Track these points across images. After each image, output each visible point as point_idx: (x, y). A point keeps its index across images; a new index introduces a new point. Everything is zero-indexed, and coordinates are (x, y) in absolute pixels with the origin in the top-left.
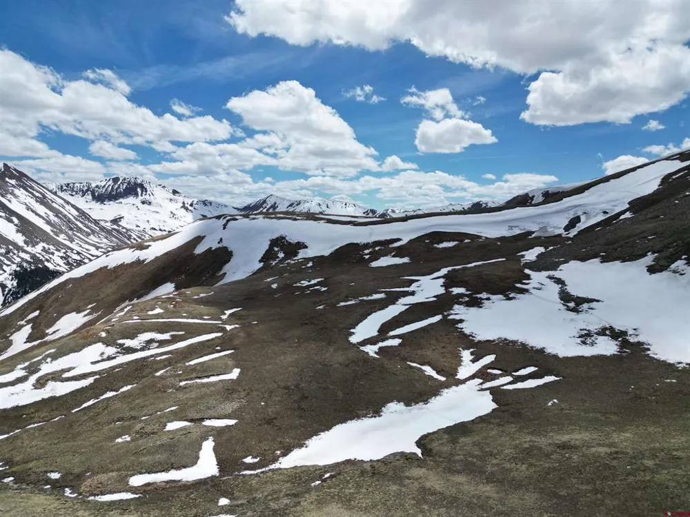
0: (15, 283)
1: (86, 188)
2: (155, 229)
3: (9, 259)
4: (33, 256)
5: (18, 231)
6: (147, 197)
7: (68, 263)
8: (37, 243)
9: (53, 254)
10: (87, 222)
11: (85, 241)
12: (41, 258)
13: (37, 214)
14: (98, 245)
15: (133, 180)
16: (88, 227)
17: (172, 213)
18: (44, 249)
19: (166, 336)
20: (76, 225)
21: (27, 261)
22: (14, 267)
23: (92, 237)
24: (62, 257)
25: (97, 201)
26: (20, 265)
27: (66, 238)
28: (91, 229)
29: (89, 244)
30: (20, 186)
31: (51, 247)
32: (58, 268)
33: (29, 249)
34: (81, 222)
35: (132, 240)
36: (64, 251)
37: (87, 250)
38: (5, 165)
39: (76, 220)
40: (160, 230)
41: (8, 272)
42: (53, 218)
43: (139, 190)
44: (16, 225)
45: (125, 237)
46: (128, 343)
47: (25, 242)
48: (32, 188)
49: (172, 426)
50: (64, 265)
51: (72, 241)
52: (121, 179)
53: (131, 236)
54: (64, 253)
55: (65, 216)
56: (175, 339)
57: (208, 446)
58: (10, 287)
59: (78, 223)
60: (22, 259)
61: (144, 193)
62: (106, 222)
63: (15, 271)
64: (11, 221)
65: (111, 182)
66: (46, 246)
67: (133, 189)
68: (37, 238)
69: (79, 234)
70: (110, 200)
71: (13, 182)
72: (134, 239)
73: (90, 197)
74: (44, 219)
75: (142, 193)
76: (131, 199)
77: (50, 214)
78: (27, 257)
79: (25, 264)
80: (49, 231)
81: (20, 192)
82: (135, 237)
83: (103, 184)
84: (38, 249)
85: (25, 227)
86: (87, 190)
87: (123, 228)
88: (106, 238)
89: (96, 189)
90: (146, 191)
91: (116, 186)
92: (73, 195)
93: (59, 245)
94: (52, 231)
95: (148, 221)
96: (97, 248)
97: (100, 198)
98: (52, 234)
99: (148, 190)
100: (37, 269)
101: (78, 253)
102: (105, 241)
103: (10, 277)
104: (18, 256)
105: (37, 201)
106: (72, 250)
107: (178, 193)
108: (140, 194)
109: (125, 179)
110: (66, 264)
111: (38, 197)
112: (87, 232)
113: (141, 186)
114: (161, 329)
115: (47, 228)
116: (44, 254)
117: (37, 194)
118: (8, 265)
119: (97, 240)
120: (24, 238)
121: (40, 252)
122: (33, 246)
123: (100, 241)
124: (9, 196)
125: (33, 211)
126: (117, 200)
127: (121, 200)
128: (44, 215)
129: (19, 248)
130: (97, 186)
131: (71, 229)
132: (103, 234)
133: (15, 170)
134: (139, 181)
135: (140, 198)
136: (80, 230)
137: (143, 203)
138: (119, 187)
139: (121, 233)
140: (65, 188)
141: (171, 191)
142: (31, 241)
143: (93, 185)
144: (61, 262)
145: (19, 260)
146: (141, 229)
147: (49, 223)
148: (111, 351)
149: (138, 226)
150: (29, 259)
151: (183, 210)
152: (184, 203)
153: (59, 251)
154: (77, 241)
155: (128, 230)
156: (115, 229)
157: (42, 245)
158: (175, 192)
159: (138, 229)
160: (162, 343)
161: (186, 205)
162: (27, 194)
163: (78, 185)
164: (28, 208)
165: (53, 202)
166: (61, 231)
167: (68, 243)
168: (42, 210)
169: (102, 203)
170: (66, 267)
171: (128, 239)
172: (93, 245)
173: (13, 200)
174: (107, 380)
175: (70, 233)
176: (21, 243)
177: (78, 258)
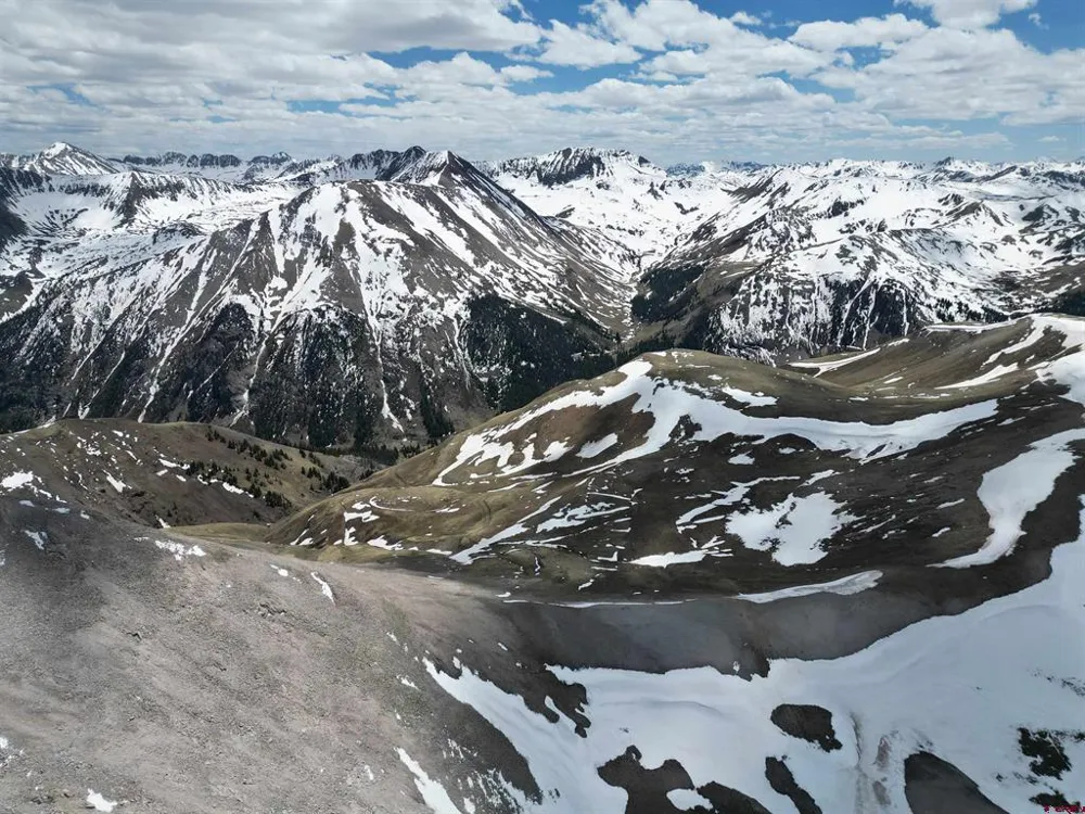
0: (468, 313)
1: (531, 166)
2: (611, 227)
3: (461, 285)
4: (483, 280)
5: (467, 247)
6: (604, 178)
7: (516, 288)
8: (486, 262)
9: (501, 275)
10: (534, 226)
11: (531, 253)
12: (491, 281)
13: (484, 221)
14: (546, 259)
15: (588, 152)
16: (535, 234)
17: (635, 201)
18: (493, 271)
19: (608, 505)
20: (523, 232)
21: (478, 287)
22: (466, 294)
23: (539, 248)
24: (510, 280)
25: (545, 184)
26: (472, 293)
27: (513, 252)
28: (539, 238)
29: (535, 258)
30: (466, 183)
31: (499, 266)
32: (507, 293)
33: (478, 270)
34: (528, 228)
35: (583, 246)
36: (511, 270)
37: (535, 267)
38: (450, 154)
39: (523, 224)
40: (619, 229)
41: (462, 300)
42: (501, 226)
43: (595, 166)
44: (465, 239)
45: (576, 242)
46: (596, 507)
47: (475, 262)
48: (477, 183)
49: (608, 545)
50: (511, 290)
51: (519, 256)
52: (573, 151)
53: (581, 239)
54: (512, 274)
55: (512, 220)
56: (612, 507)
57: (616, 553)
58: (464, 318)
59: (525, 229)
60: (473, 283)
61: (601, 171)
62: (554, 219)
63: (468, 299)
64: (460, 234)
65: (560, 157)
66: (495, 265)
67: (587, 166)
68: (485, 255)
69: (526, 245)
70: (559, 183)
71: (458, 178)
72: (587, 244)
73: (536, 179)
74: (491, 227)
75: (598, 171)
76: (584, 181)
77: (497, 219)
78: (477, 280)
79: (476, 290)
80: (497, 245)
81: (466, 192)
82: (587, 241)
83: (551, 159)
84: (485, 270)
85: (475, 241)
86: (533, 169)
87: (574, 227)
88: (554, 248)
89: (543, 167)
90: (604, 169)
91: (567, 162)
92: (516, 177)
93: (506, 262)
94: (499, 244)
95: (604, 215)
96: (546, 264)
97: (547, 180)
98: (499, 247)
99: (606, 166)
100: (488, 296)
101: (526, 273)
102: (554, 252)
103: (464, 307)
104: (469, 280)
105: (483, 203)
106: (520, 268)
107: (646, 161)
108: (595, 172)
109: (577, 151)
110: (515, 289)
111: (484, 197)
112: (534, 241)
113: (598, 160)
114: (607, 500)
115: (494, 240)
116: (493, 275)
117: (483, 193)
118: (461, 292)
119: (544, 251)
120: (473, 256)
121: (489, 273)
122: (482, 266)
123: (548, 254)
124: (456, 199)
125: (480, 218)
126: (566, 182)
127: (572, 182)
128: (490, 222)
129: (470, 270)
130: (544, 163)
131: (518, 239)
132: (552, 242)
133: (460, 159)
134: (595, 154)
135: (596, 179)
136: (527, 239)
137: (599, 186)
138: (570, 164)
139: (571, 237)
140: (508, 166)
141: (637, 160)
142: (480, 262)
143: (540, 162)
144: (509, 286)
145: (470, 284)
146: (594, 227)
147: (496, 232)
148: (589, 509)
149: (591, 222)
150: (480, 284)
151: (650, 196)
152: (652, 185)
153: (506, 270)
154: (524, 256)
155: (579, 231)
156: (563, 231)
157: (491, 263)
158: (642, 161)
159: (590, 226)
160: (607, 509)
161: (656, 188)
162: (473, 193)
163: (522, 161)
164: (476, 214)
165: (499, 201)
166: (509, 243)
167: (514, 259)
168: (488, 214)
169: (550, 187)
170: (514, 292)
171: (580, 245)
172: (541, 261)
173: (460, 204)
174: (589, 522)
175: (517, 244)
176: (471, 264)
177: (526, 280)
